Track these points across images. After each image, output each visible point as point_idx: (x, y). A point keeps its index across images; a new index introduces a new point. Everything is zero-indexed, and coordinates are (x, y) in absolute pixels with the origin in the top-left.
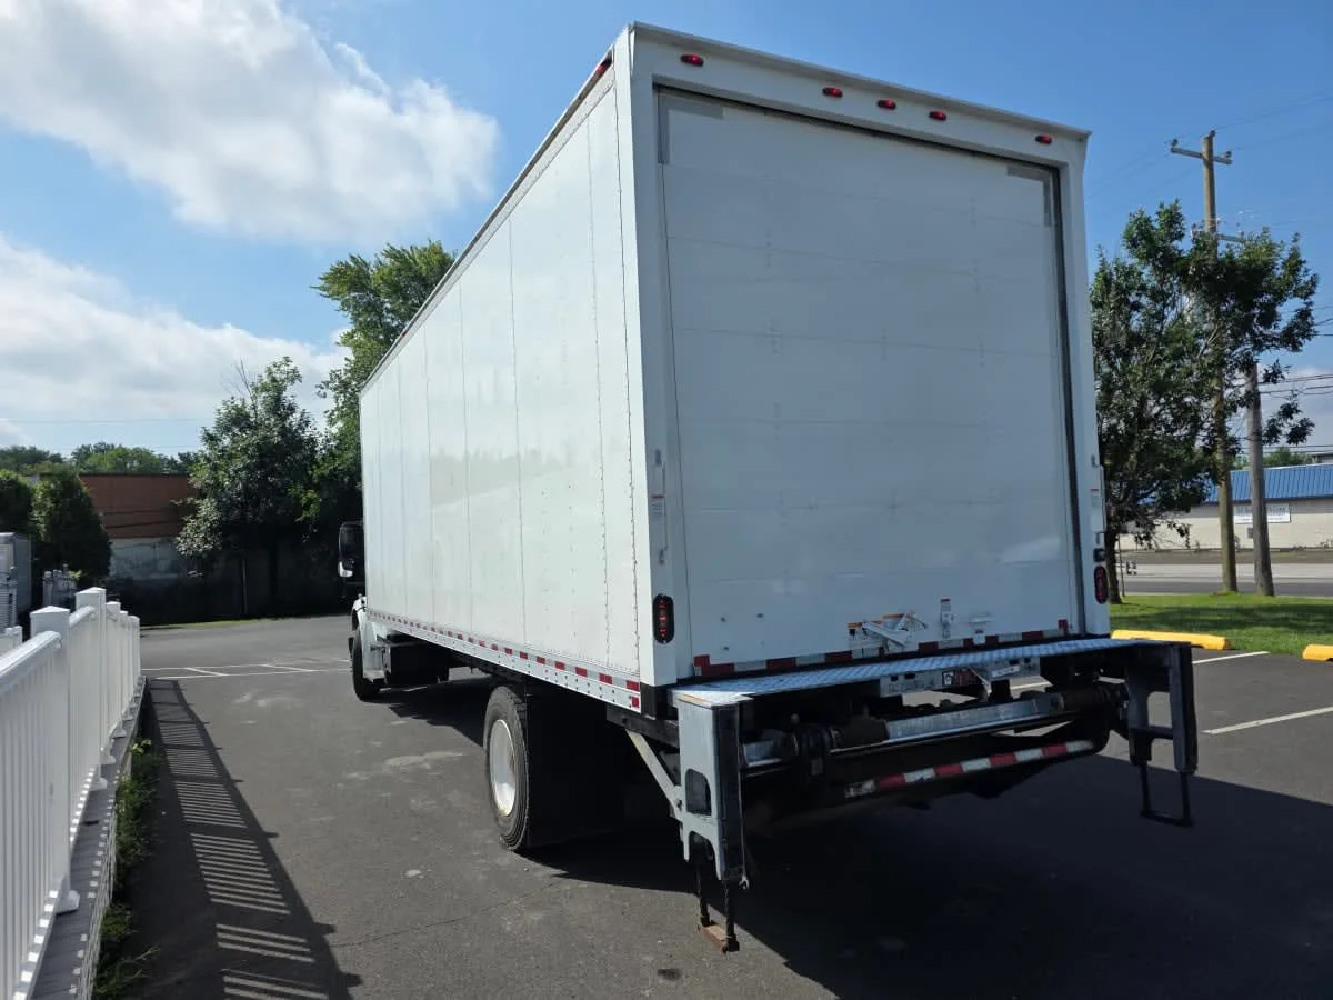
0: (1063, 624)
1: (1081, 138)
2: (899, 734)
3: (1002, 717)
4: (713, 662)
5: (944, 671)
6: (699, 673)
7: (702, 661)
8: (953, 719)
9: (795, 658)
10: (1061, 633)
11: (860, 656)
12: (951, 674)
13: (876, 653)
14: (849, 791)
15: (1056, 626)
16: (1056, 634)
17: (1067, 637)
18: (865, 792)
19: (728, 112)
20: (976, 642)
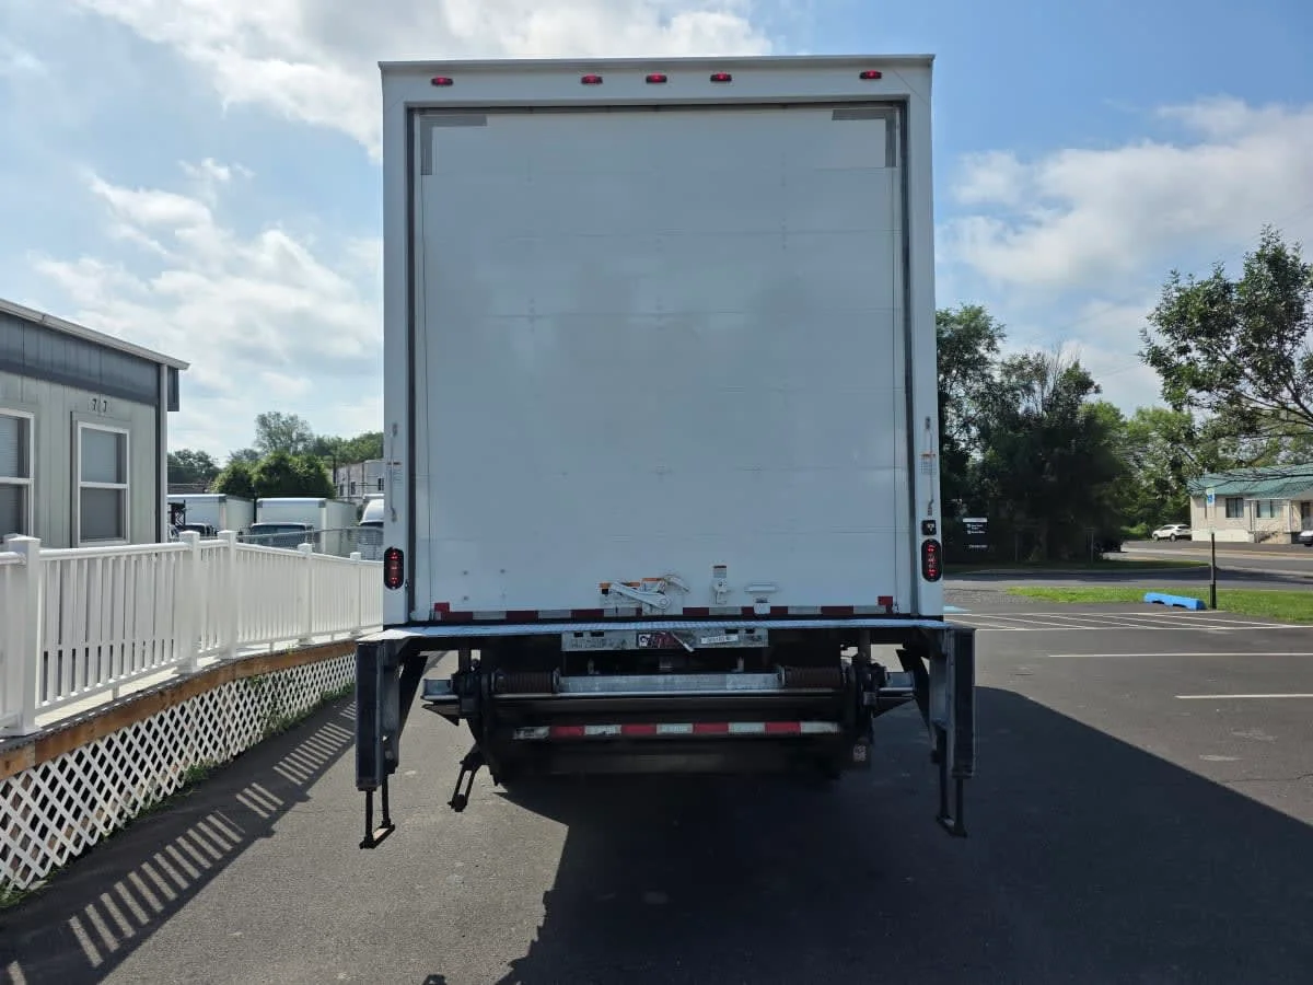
0: (886, 601)
1: (926, 63)
2: (597, 688)
3: (728, 687)
4: (452, 609)
5: (639, 632)
6: (439, 618)
7: (442, 607)
8: (666, 683)
9: (537, 612)
10: (883, 610)
11: (613, 614)
12: (648, 636)
13: (633, 614)
14: (518, 733)
15: (875, 602)
16: (876, 612)
17: (890, 615)
18: (535, 737)
19: (492, 119)
20: (757, 612)
